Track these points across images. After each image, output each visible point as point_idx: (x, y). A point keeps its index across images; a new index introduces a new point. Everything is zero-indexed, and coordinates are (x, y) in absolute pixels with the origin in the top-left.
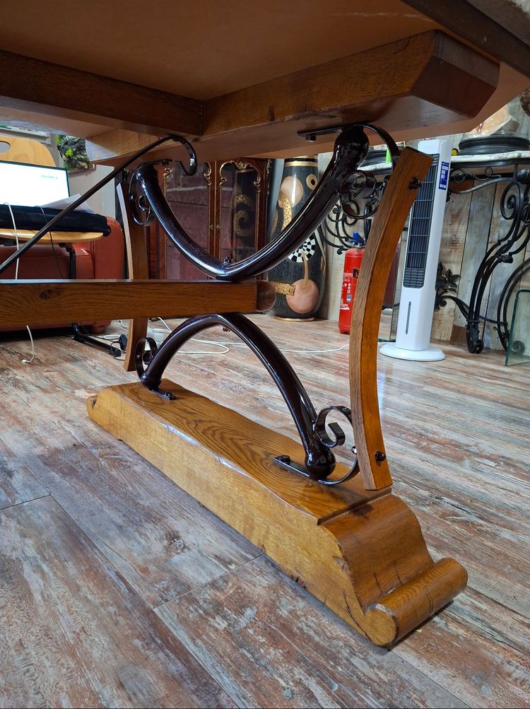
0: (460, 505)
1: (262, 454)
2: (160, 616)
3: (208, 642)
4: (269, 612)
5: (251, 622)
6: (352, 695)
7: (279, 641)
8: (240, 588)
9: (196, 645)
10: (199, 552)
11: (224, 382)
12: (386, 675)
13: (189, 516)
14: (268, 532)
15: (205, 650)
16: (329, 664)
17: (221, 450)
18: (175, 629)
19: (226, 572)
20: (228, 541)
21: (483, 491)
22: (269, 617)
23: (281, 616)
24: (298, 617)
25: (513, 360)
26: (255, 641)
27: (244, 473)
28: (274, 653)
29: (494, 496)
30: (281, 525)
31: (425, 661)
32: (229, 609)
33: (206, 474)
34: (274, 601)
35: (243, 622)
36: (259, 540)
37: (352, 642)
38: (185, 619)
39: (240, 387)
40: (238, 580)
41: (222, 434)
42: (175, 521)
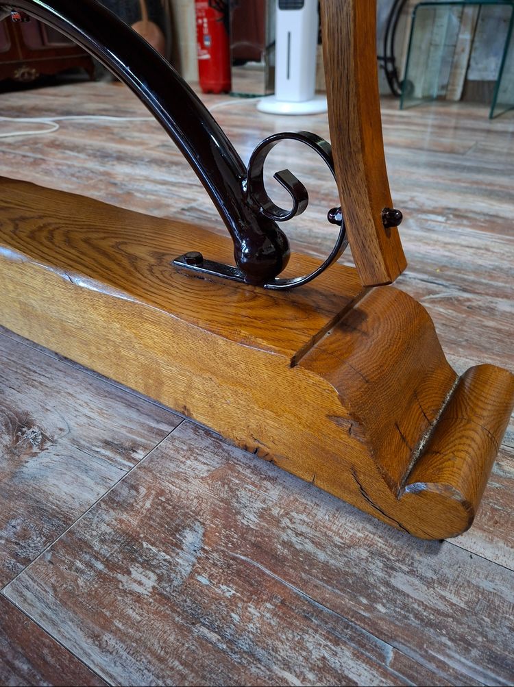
0: (431, 278)
1: (148, 258)
2: (17, 601)
3: (127, 635)
4: (225, 527)
5: (199, 559)
6: (422, 660)
7: (259, 583)
8: (162, 493)
9: (104, 649)
10: (74, 441)
11: (60, 167)
12: (457, 594)
13: (42, 380)
14: (190, 387)
15: (125, 654)
16: (360, 603)
17: (71, 263)
18: (54, 624)
19: (130, 468)
20: (121, 408)
21: (447, 254)
22: (227, 537)
23: (248, 527)
24: (276, 522)
25: (406, 104)
26: (217, 599)
27: (124, 296)
28: (259, 615)
29: (463, 259)
30: (213, 374)
31: (501, 544)
32: (153, 544)
33: (54, 308)
34: (226, 502)
35: (184, 562)
36: (176, 399)
37: (380, 543)
38: (70, 594)
39: (86, 172)
40: (155, 477)
41: (66, 234)
42: (19, 396)
